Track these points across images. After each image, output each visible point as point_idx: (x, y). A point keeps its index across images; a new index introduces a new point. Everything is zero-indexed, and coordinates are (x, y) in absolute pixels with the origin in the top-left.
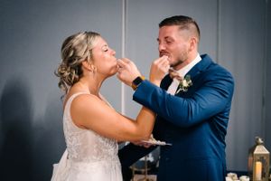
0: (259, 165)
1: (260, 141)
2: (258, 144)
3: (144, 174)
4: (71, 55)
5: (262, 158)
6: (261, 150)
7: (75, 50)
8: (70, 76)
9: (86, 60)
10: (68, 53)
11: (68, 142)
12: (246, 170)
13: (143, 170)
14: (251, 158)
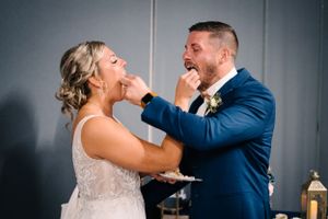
0: (314, 204)
1: (316, 175)
2: (313, 179)
3: (175, 213)
4: (74, 71)
5: (317, 196)
6: (316, 186)
7: (78, 65)
8: (76, 97)
9: (93, 75)
10: (70, 69)
12: (297, 210)
13: (174, 210)
14: (304, 196)
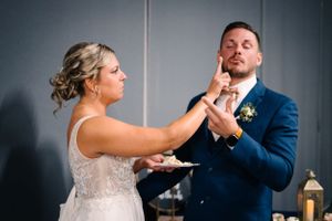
0: (310, 204)
1: (312, 174)
2: (309, 178)
4: (76, 66)
5: (314, 196)
6: (312, 186)
7: (82, 62)
9: (91, 77)
10: (72, 63)
11: (76, 177)
12: (295, 210)
13: (170, 211)
14: (300, 196)
